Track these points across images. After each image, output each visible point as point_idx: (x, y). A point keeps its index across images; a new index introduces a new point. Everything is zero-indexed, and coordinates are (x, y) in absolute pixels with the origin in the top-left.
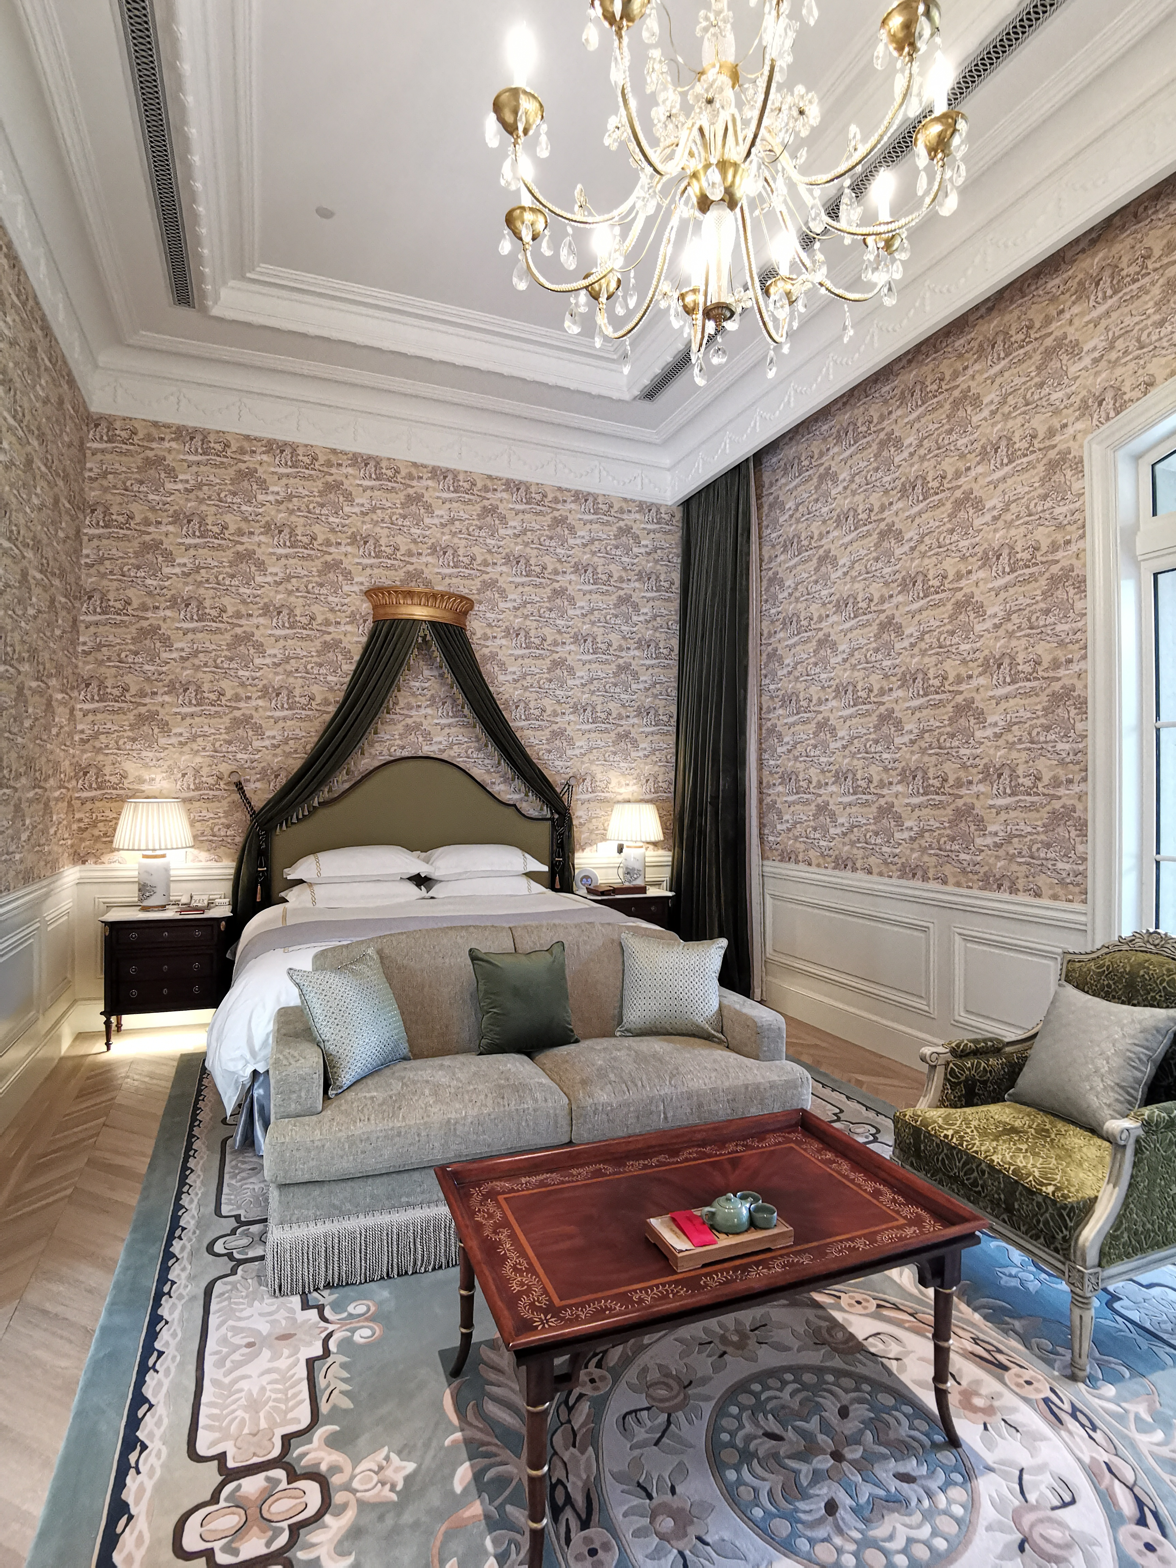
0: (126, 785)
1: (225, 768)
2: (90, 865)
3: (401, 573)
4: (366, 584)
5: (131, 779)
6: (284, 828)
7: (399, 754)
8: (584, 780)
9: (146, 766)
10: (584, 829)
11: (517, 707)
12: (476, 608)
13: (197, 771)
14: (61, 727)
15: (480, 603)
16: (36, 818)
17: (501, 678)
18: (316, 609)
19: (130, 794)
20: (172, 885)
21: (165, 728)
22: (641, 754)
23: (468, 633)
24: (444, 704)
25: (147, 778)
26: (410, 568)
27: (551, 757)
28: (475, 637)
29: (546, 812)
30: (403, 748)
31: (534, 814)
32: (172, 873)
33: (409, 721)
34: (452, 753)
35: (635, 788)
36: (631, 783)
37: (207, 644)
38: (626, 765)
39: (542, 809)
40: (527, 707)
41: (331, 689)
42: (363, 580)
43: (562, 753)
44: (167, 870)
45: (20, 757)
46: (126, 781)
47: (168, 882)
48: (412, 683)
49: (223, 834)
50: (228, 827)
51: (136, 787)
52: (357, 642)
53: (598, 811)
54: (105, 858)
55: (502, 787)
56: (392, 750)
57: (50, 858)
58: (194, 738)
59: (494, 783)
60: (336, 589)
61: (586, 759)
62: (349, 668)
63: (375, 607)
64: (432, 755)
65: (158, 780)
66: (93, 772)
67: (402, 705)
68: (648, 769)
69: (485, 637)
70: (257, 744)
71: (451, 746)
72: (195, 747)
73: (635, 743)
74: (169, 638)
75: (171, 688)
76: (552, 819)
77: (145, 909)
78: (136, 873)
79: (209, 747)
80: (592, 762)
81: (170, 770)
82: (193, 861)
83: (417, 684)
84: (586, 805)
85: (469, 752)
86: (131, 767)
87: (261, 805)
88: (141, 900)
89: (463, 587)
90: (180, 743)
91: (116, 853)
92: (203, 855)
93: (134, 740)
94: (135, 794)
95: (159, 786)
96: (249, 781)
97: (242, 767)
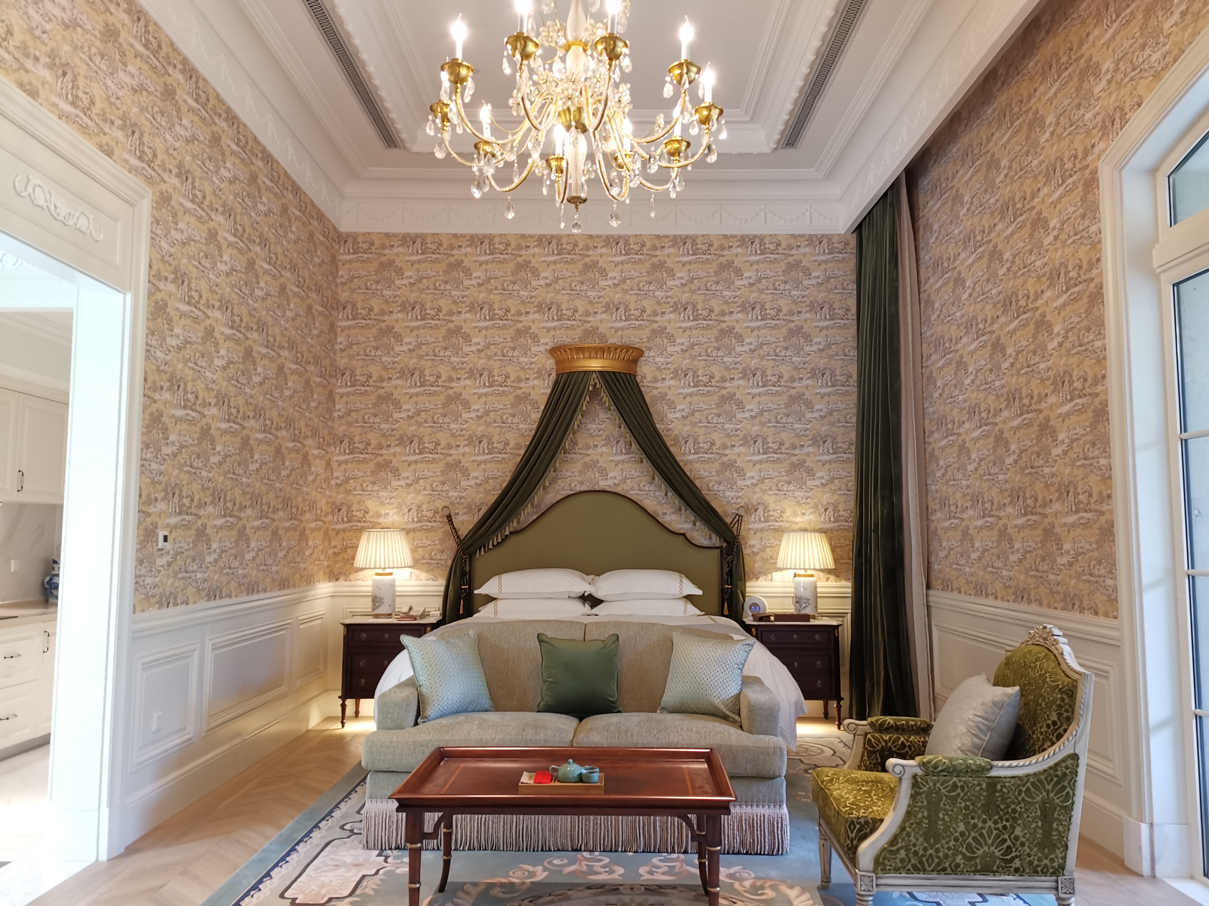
0: (368, 519)
1: (440, 504)
2: (341, 582)
3: (579, 331)
4: (550, 344)
5: (371, 514)
6: (482, 553)
7: (578, 489)
8: (756, 510)
9: (382, 504)
10: (758, 558)
11: (686, 442)
12: (646, 354)
13: (419, 507)
14: (317, 475)
15: (650, 349)
16: (293, 542)
17: (671, 416)
18: (510, 369)
19: (371, 525)
20: (398, 600)
21: (396, 473)
22: (817, 482)
23: (638, 379)
24: (617, 443)
25: (383, 513)
26: (587, 326)
27: (722, 488)
28: (645, 381)
29: (716, 541)
30: (582, 483)
31: (705, 542)
32: (397, 589)
33: (587, 459)
34: (625, 487)
35: (812, 517)
36: (808, 512)
37: (427, 405)
38: (801, 494)
39: (710, 538)
40: (696, 441)
41: (522, 435)
42: (547, 341)
43: (732, 484)
44: (392, 585)
45: (277, 497)
46: (368, 516)
47: (394, 596)
48: (590, 426)
49: (438, 557)
50: (442, 552)
51: (375, 520)
52: (543, 394)
53: (772, 541)
54: (353, 576)
55: (673, 517)
56: (573, 485)
57: (305, 573)
58: (417, 480)
59: (665, 514)
60: (526, 350)
61: (757, 489)
62: (536, 416)
63: (557, 363)
64: (608, 489)
65: (391, 514)
66: (344, 509)
67: (580, 445)
68: (826, 497)
69: (655, 380)
70: (464, 483)
71: (625, 480)
72: (418, 487)
73: (811, 472)
74: (399, 402)
75: (401, 441)
76: (720, 548)
77: (377, 616)
78: (370, 589)
79: (428, 487)
80: (764, 492)
81: (399, 506)
82: (416, 580)
83: (594, 427)
84: (759, 535)
85: (642, 485)
86: (371, 505)
87: (465, 534)
88: (373, 610)
89: (634, 338)
90: (407, 484)
91: (360, 573)
92: (423, 575)
93: (374, 483)
94: (374, 526)
95: (391, 519)
96: (457, 514)
97: (452, 503)
